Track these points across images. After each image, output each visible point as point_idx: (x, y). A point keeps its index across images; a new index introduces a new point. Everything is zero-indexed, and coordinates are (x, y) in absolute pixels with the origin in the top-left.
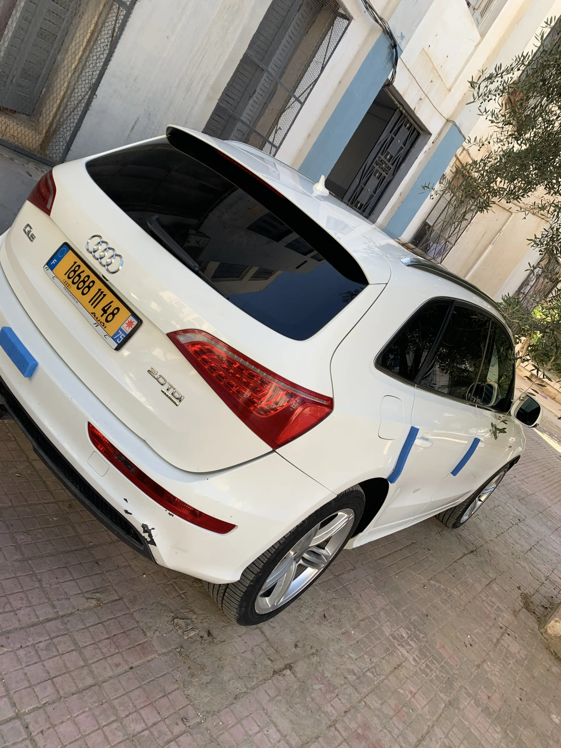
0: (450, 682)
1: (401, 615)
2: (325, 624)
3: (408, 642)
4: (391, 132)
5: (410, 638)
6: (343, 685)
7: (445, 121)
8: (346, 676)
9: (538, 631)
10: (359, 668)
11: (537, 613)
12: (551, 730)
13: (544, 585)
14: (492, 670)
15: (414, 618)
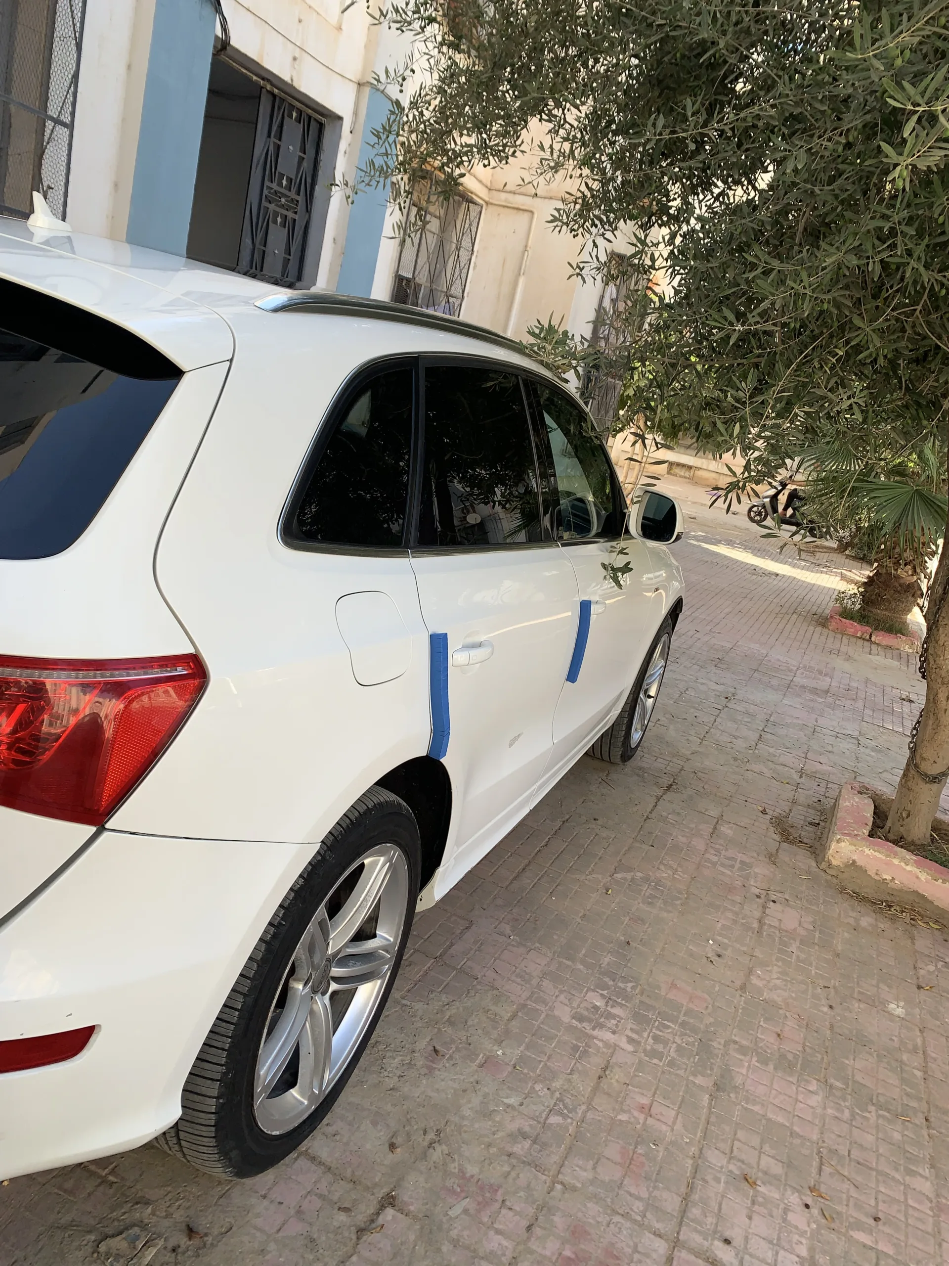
0: (704, 1047)
1: (581, 967)
2: (440, 1066)
3: (609, 1013)
4: (269, 136)
5: (611, 1002)
6: (509, 1173)
7: (356, 85)
8: (510, 1150)
9: (817, 870)
10: (532, 1118)
11: (805, 840)
12: (897, 1034)
13: (801, 786)
14: (769, 982)
15: (607, 959)
